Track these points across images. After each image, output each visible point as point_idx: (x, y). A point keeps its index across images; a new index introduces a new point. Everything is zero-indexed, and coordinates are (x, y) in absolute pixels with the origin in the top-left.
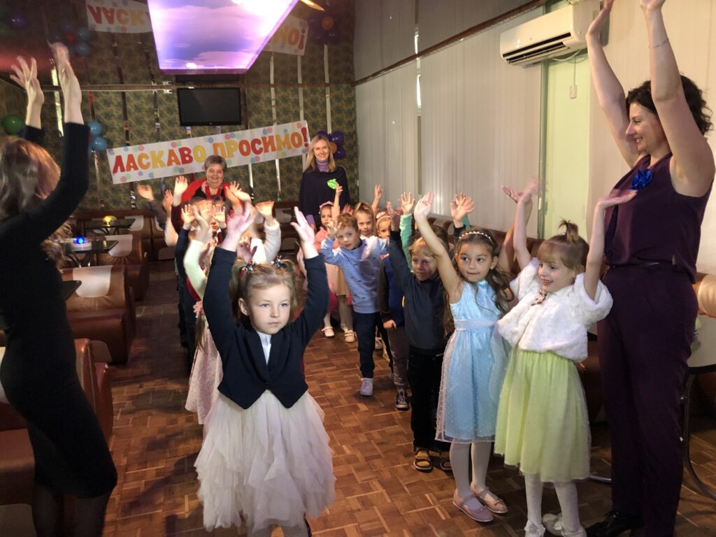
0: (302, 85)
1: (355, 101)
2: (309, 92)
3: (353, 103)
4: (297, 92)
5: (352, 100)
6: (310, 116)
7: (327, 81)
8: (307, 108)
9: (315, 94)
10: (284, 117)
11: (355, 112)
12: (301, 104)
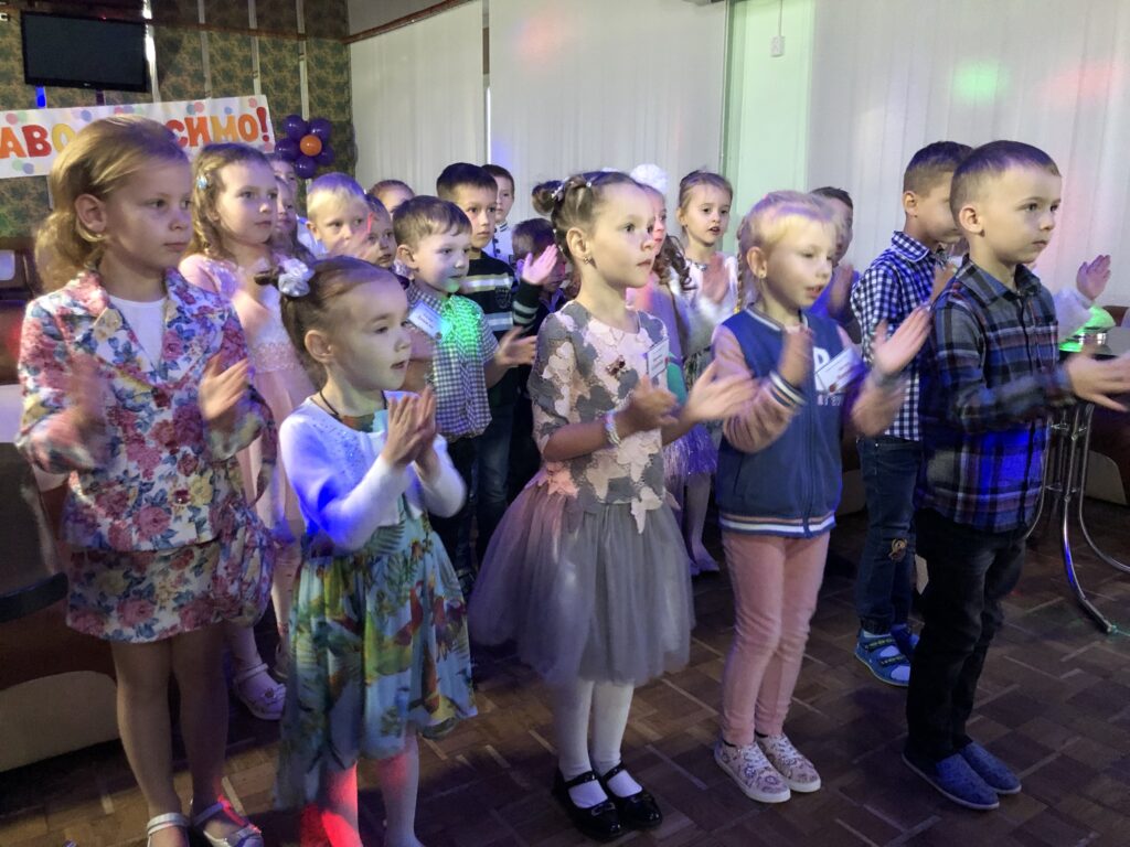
0: (258, 32)
1: (349, 69)
2: (269, 46)
3: (345, 73)
4: (249, 44)
5: (343, 68)
6: (271, 87)
7: (301, 30)
8: (266, 74)
9: (280, 50)
10: (225, 85)
11: (349, 88)
12: (257, 66)
